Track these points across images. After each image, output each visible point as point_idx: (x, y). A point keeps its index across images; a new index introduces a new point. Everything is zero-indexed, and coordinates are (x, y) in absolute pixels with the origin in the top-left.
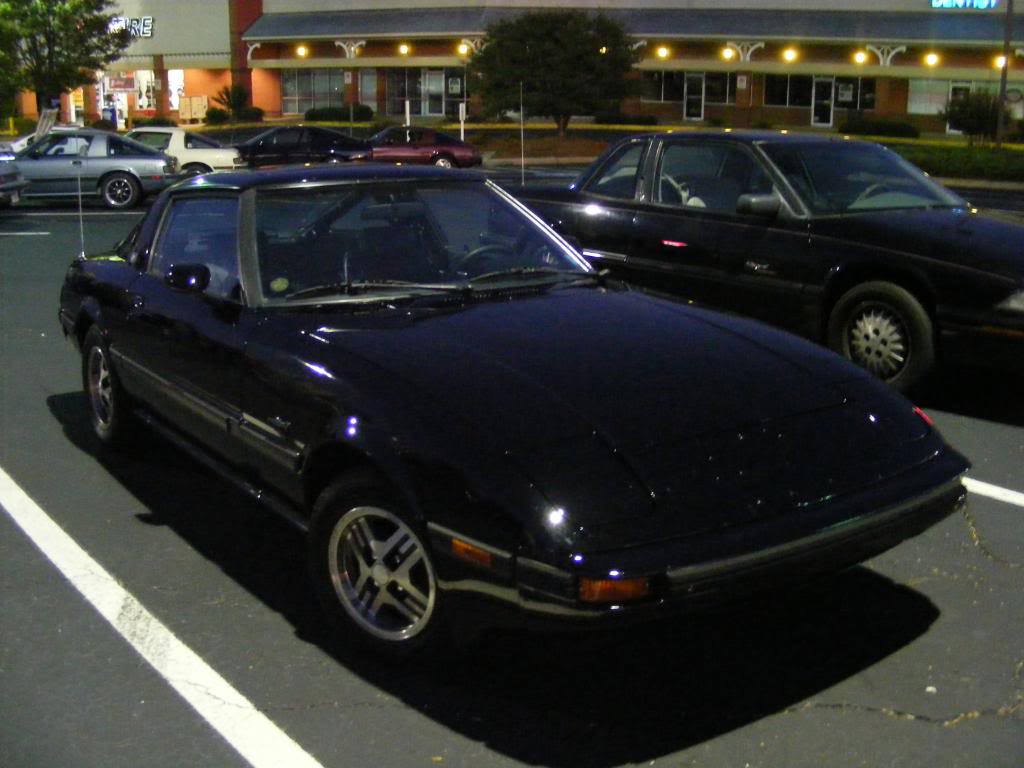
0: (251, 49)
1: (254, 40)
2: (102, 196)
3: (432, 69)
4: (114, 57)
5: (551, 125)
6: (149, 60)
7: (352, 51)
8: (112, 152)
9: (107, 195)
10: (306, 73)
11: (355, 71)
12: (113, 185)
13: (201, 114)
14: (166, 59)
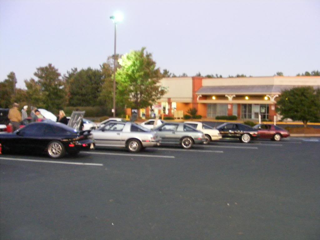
0: (198, 97)
1: (200, 94)
2: (181, 144)
3: (256, 104)
4: (159, 98)
5: (301, 123)
6: (167, 99)
7: (230, 98)
8: (185, 130)
9: (183, 144)
10: (215, 105)
11: (232, 105)
12: (185, 141)
13: (182, 116)
14: (172, 100)
